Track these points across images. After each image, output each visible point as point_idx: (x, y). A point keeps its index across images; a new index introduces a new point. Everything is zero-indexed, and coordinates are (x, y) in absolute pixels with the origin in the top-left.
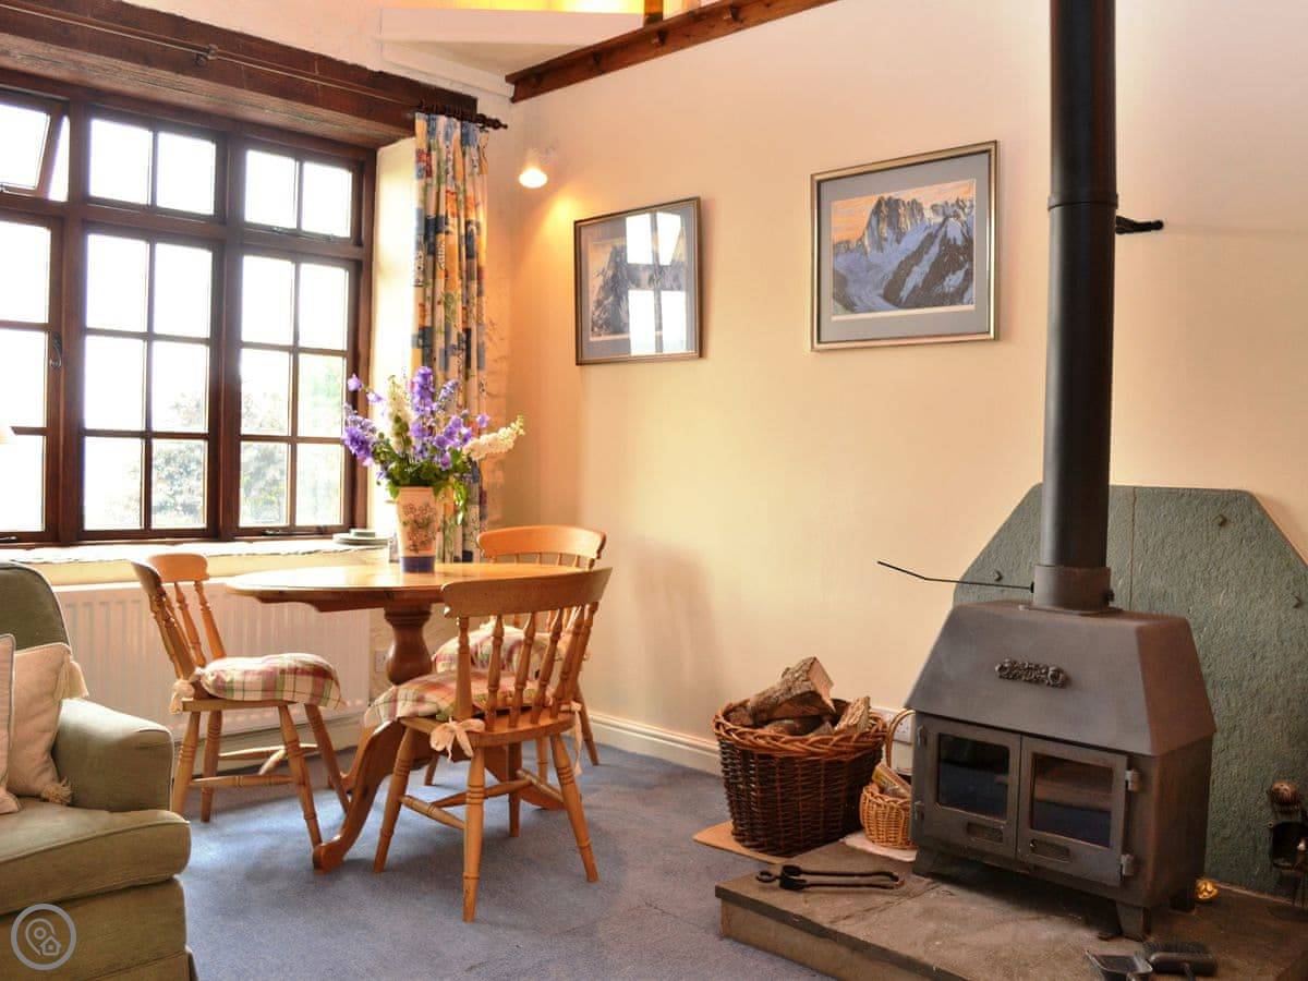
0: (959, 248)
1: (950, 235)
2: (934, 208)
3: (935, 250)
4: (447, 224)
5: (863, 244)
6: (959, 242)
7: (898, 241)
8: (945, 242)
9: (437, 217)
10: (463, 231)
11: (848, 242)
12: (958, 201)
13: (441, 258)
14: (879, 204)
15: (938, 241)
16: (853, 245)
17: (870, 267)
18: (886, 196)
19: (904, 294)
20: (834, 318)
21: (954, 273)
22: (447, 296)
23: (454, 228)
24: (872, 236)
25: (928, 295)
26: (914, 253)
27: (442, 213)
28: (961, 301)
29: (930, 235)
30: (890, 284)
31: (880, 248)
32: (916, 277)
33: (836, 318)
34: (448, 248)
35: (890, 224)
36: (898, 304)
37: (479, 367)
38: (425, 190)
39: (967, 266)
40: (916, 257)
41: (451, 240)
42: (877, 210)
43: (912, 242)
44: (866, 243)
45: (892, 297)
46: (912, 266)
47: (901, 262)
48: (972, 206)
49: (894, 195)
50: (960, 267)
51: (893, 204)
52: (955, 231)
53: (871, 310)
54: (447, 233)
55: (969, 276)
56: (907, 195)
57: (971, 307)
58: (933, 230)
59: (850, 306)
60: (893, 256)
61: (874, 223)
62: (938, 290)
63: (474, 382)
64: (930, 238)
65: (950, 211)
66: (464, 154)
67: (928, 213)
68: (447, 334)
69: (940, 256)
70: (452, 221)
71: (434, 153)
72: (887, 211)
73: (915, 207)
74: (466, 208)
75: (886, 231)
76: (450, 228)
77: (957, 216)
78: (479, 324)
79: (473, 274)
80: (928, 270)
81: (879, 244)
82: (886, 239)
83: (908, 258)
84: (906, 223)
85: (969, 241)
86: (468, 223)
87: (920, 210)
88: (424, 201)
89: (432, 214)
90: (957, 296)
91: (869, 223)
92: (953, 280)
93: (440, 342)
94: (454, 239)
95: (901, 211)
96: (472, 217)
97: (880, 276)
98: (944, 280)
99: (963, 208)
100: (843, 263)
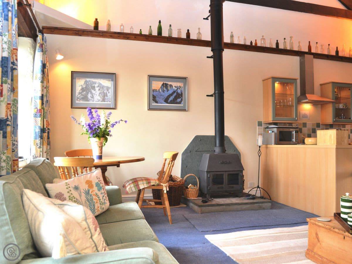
0: (180, 94)
2: (175, 86)
3: (175, 94)
7: (168, 91)
8: (177, 93)
11: (156, 90)
12: (180, 86)
14: (163, 84)
16: (157, 90)
17: (161, 95)
18: (165, 82)
19: (169, 101)
20: (153, 104)
24: (162, 89)
25: (174, 102)
29: (174, 91)
30: (166, 99)
31: (164, 92)
32: (171, 98)
35: (166, 88)
36: (168, 103)
39: (182, 98)
40: (171, 95)
42: (163, 85)
43: (170, 92)
44: (160, 90)
45: (166, 101)
47: (168, 95)
48: (182, 88)
49: (167, 83)
50: (180, 98)
52: (179, 91)
53: (161, 103)
55: (182, 100)
56: (169, 83)
57: (183, 105)
59: (157, 102)
60: (166, 94)
61: (162, 87)
62: (176, 101)
65: (178, 88)
69: (176, 96)
72: (165, 85)
73: (171, 86)
75: (165, 89)
77: (179, 89)
80: (174, 97)
81: (163, 91)
82: (165, 91)
84: (169, 88)
85: (182, 94)
90: (180, 103)
92: (179, 100)
95: (168, 86)
97: (164, 97)
98: (177, 100)
99: (181, 88)
100: (155, 94)
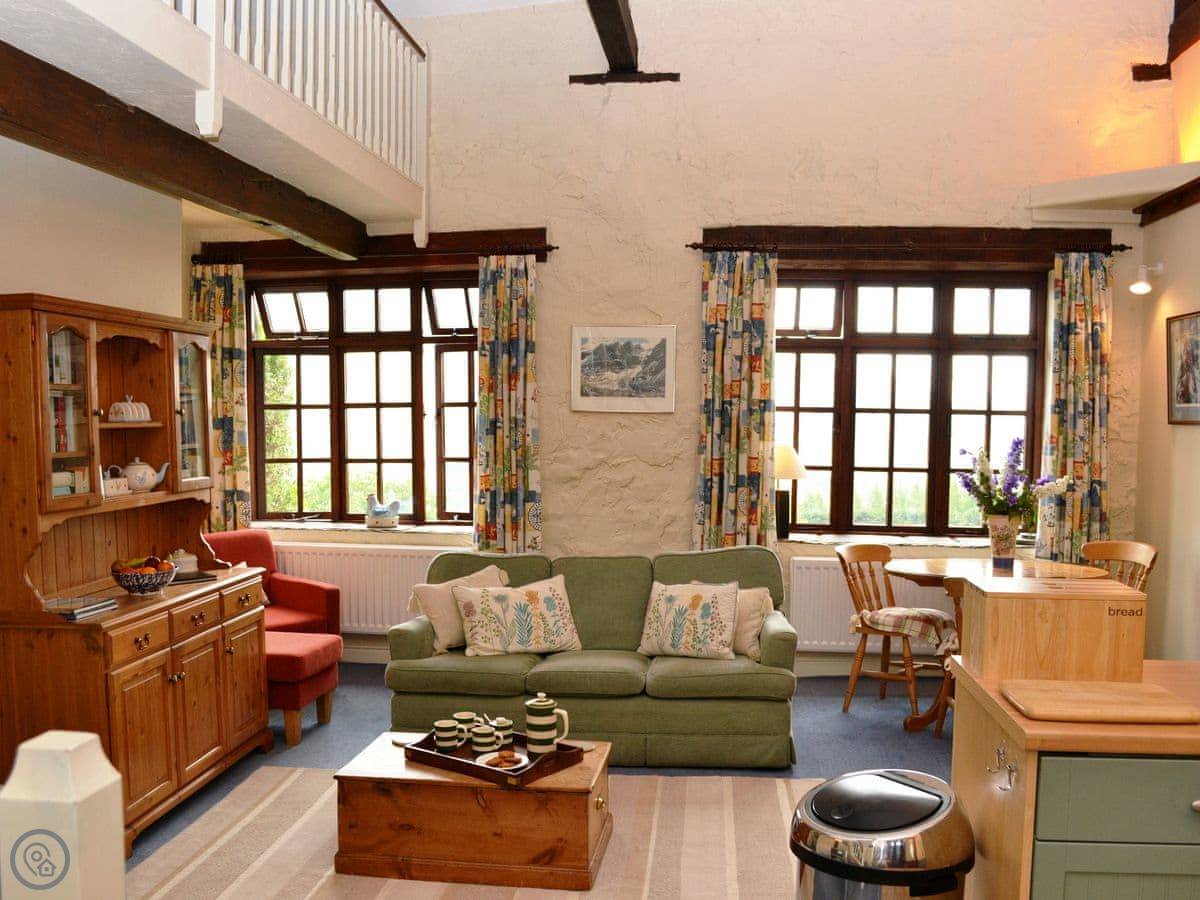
4: (1076, 327)
9: (1069, 324)
10: (1090, 331)
13: (1072, 352)
22: (1075, 377)
23: (1083, 329)
27: (1072, 320)
34: (1079, 345)
37: (1101, 426)
38: (1061, 306)
41: (1080, 338)
54: (1076, 334)
63: (1097, 436)
66: (1091, 276)
68: (1075, 403)
70: (1081, 325)
71: (1067, 281)
74: (1093, 315)
76: (1078, 330)
78: (1101, 394)
79: (1099, 360)
86: (1093, 324)
88: (1059, 314)
89: (1065, 323)
93: (1070, 410)
96: (1097, 320)
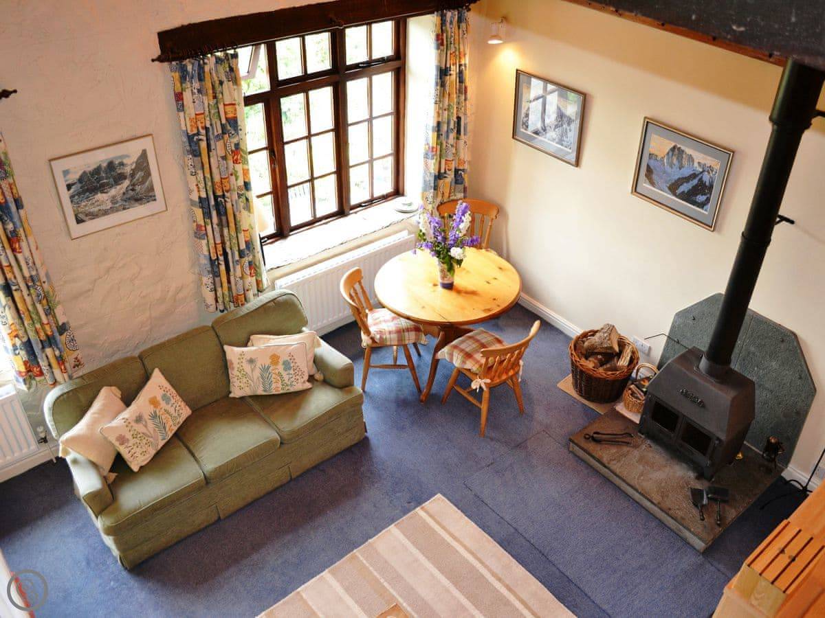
0: (706, 186)
1: (704, 179)
2: (699, 163)
3: (695, 182)
4: (450, 70)
5: (663, 160)
6: (707, 184)
7: (680, 169)
8: (701, 180)
9: (446, 68)
10: (458, 71)
11: (657, 156)
12: (710, 167)
13: (447, 88)
14: (674, 147)
15: (698, 179)
16: (659, 158)
17: (665, 172)
18: (679, 146)
19: (678, 192)
20: (644, 185)
21: (702, 195)
22: (449, 105)
23: (454, 71)
24: (668, 159)
25: (688, 197)
26: (686, 178)
27: (448, 66)
28: (702, 208)
29: (695, 174)
30: (673, 184)
31: (671, 167)
32: (685, 188)
33: (645, 185)
34: (451, 82)
35: (677, 159)
36: (675, 194)
37: (465, 134)
38: (440, 55)
39: (708, 196)
40: (687, 180)
41: (453, 77)
42: (674, 149)
43: (686, 172)
44: (665, 160)
45: (673, 188)
46: (684, 182)
47: (680, 179)
48: (716, 172)
49: (683, 148)
50: (705, 195)
51: (681, 152)
52: (706, 178)
53: (661, 190)
54: (450, 75)
55: (708, 200)
56: (689, 151)
57: (706, 213)
58: (697, 173)
59: (652, 184)
60: (676, 174)
61: (670, 154)
62: (693, 198)
63: (461, 142)
64: (694, 176)
65: (706, 169)
66: (459, 29)
67: (696, 164)
68: (448, 123)
69: (697, 185)
70: (453, 68)
71: (444, 34)
72: (678, 152)
73: (691, 159)
74: (460, 58)
75: (675, 161)
76: (452, 72)
77: (709, 173)
78: (465, 114)
79: (463, 90)
80: (691, 187)
81: (671, 164)
82: (675, 165)
83: (683, 178)
84: (685, 162)
85: (711, 185)
86: (460, 65)
87: (693, 161)
88: (440, 61)
89: (444, 67)
90: (701, 205)
91: (668, 153)
92: (701, 198)
93: (444, 128)
94: (454, 77)
95: (684, 156)
96: (463, 62)
97: (669, 179)
98: (697, 195)
99: (712, 171)
100: (652, 163)
